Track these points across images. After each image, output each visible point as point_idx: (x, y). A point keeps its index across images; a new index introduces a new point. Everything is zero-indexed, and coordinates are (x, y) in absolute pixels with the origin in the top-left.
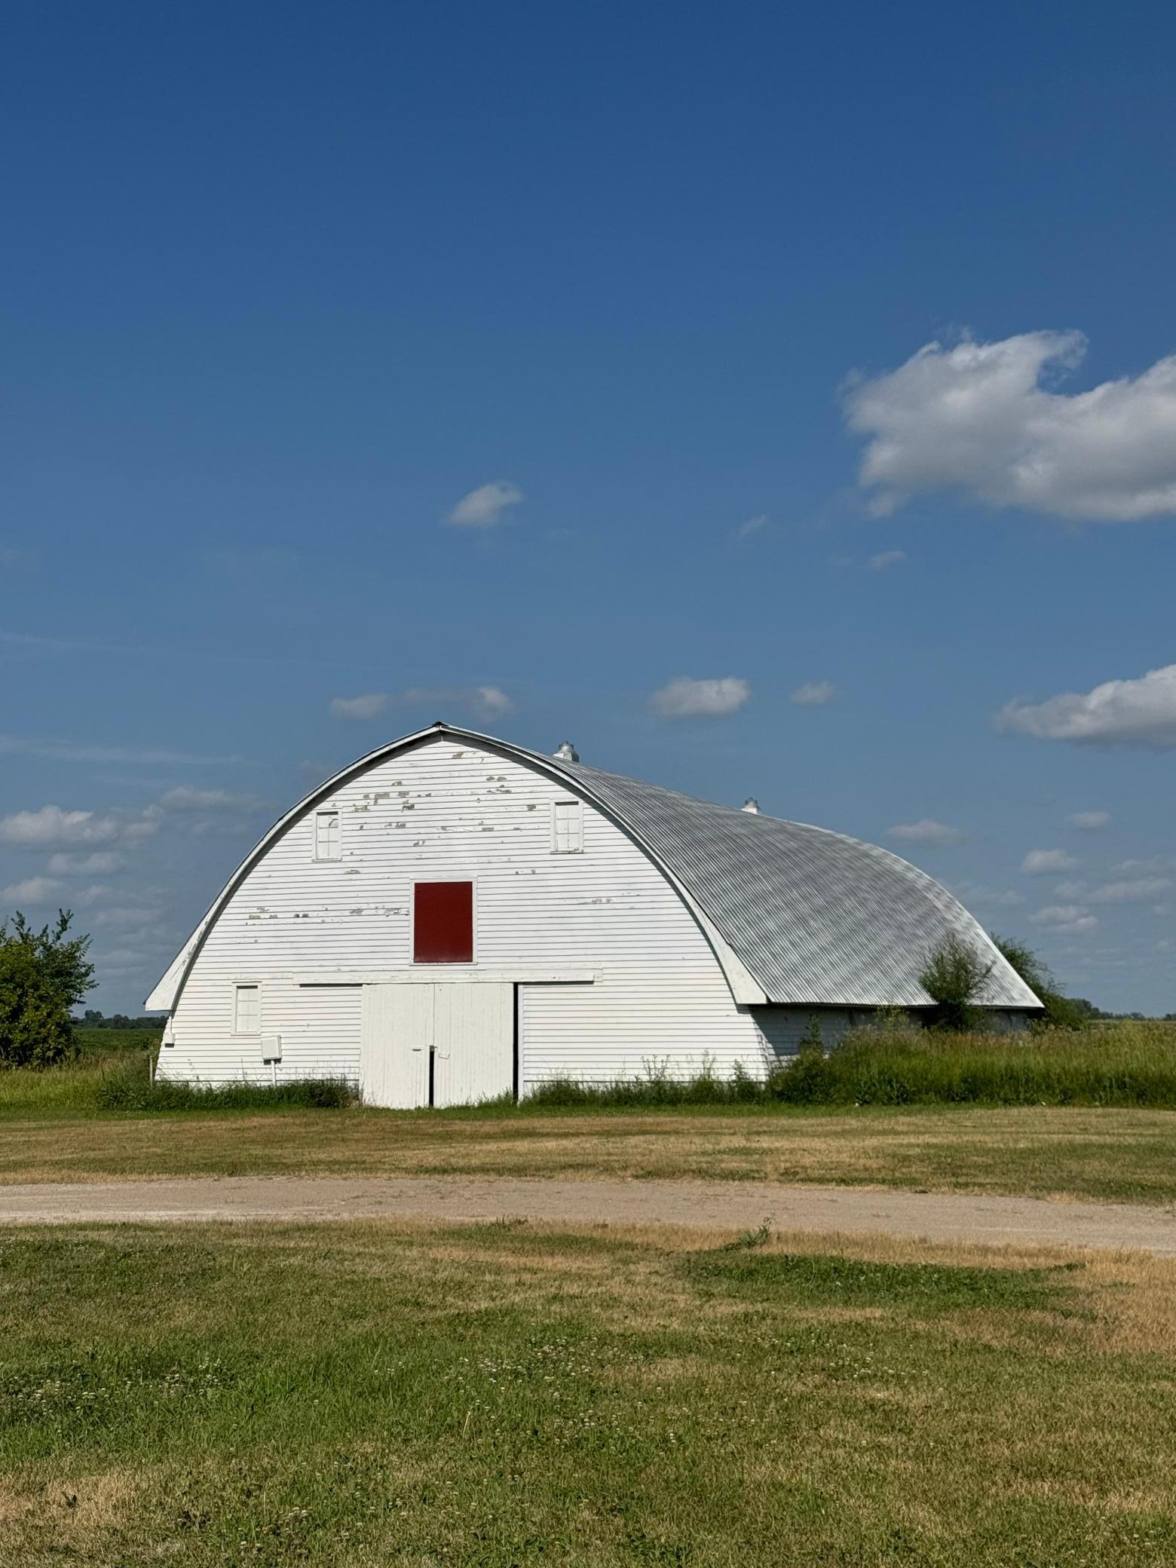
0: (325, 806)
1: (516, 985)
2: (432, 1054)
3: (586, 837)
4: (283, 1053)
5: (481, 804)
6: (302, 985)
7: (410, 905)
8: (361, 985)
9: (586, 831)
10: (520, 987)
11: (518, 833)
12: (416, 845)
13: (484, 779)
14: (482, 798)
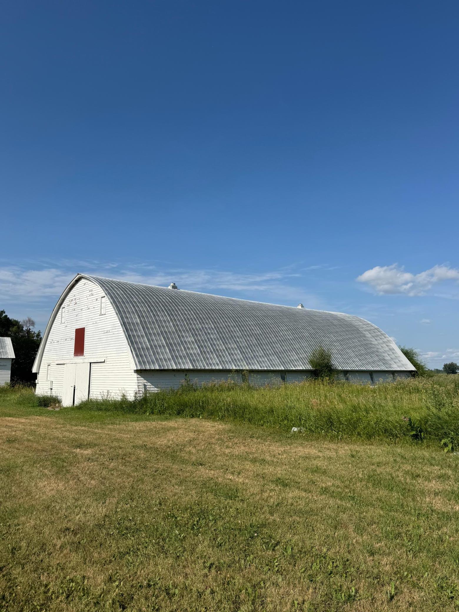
0: (63, 306)
1: (91, 363)
2: (74, 388)
3: (107, 308)
4: (53, 387)
5: (89, 300)
6: (57, 364)
7: (74, 337)
8: (64, 364)
9: (107, 306)
10: (92, 364)
11: (94, 309)
12: (76, 316)
13: (88, 291)
14: (88, 298)
